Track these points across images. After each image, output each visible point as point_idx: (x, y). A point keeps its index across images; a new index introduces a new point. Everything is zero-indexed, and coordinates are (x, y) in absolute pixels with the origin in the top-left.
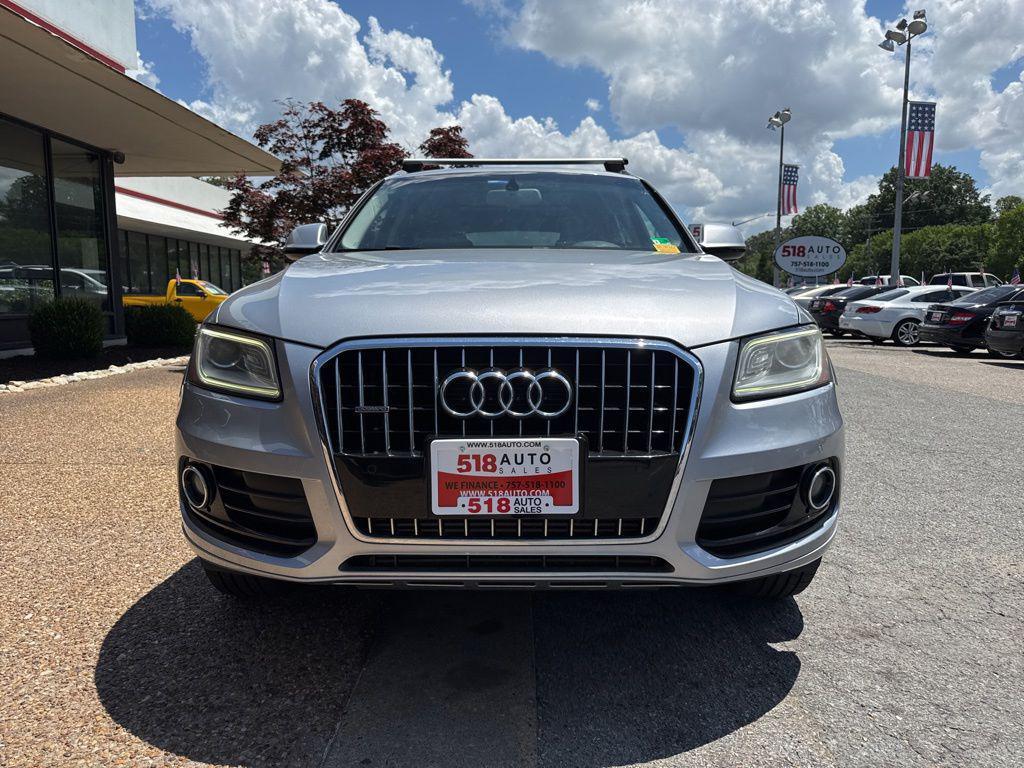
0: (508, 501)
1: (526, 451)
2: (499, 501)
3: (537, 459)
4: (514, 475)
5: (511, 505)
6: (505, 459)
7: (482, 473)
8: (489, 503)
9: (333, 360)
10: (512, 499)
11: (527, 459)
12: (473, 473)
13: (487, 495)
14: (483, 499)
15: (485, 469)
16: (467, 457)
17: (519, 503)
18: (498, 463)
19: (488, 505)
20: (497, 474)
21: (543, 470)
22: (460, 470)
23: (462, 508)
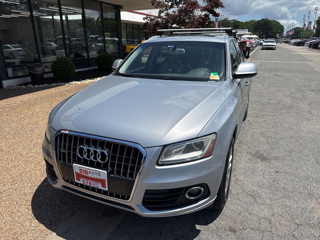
0: (91, 183)
1: (95, 172)
2: (89, 183)
3: (97, 174)
4: (92, 177)
5: (92, 184)
6: (90, 172)
7: (85, 174)
8: (87, 182)
9: (58, 135)
10: (92, 183)
11: (95, 174)
12: (83, 174)
13: (86, 180)
14: (86, 181)
15: (86, 174)
16: (81, 170)
17: (94, 184)
18: (88, 173)
19: (87, 183)
20: (88, 176)
21: (99, 177)
22: (80, 172)
23: (81, 182)
